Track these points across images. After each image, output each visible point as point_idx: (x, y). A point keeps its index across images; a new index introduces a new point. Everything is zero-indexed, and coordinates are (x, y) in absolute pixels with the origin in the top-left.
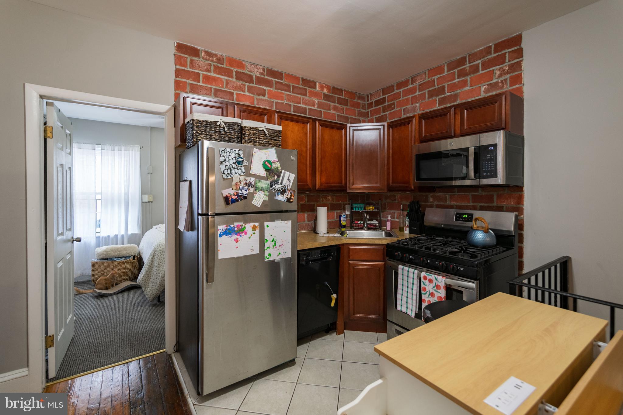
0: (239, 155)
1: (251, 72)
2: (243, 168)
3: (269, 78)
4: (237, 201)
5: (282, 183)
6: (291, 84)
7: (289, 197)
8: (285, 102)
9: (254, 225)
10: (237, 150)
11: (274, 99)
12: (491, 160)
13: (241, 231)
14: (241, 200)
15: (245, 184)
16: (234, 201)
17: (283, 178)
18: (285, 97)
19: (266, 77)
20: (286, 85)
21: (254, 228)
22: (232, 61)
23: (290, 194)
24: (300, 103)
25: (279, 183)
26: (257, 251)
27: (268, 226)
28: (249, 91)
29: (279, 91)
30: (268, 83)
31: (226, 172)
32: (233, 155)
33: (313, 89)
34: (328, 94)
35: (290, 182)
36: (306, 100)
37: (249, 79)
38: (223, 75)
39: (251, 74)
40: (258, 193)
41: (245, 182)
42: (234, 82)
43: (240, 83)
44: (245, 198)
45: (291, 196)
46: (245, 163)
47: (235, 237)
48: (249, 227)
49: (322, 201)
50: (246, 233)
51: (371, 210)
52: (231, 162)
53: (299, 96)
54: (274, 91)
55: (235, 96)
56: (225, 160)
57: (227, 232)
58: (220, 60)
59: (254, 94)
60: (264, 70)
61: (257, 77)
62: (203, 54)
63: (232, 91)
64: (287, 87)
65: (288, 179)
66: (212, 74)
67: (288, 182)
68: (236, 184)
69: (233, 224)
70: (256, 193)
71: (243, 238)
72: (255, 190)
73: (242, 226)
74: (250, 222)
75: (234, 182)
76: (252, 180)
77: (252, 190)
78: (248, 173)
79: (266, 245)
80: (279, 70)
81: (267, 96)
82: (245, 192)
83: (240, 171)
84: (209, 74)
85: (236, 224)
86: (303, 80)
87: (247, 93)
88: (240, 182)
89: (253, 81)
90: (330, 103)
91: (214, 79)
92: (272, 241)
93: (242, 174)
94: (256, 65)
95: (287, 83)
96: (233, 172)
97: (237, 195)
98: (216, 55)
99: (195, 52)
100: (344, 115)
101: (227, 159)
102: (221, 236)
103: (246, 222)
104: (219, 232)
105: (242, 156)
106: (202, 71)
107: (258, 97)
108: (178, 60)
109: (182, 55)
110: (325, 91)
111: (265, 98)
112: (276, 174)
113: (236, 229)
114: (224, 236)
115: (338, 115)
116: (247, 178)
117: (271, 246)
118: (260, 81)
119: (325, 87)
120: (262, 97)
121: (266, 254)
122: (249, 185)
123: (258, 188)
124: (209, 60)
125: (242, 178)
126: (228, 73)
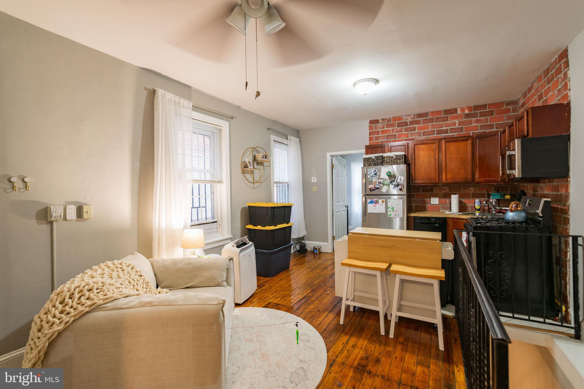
0: (375, 171)
1: (407, 120)
2: (377, 176)
3: (418, 119)
4: (375, 190)
5: (397, 181)
6: (435, 117)
7: (401, 188)
8: (430, 130)
9: (383, 200)
10: (375, 169)
11: (422, 130)
12: (514, 163)
13: (377, 202)
14: (377, 189)
15: (379, 183)
16: (374, 190)
17: (397, 179)
18: (430, 127)
19: (416, 119)
20: (431, 119)
21: (383, 202)
22: (395, 119)
23: (401, 187)
24: (443, 127)
25: (395, 181)
26: (384, 212)
27: (389, 201)
28: (405, 131)
29: (425, 124)
30: (418, 122)
31: (370, 178)
32: (373, 171)
33: (453, 114)
34: (469, 113)
35: (401, 181)
36: (447, 124)
37: (406, 124)
38: (391, 127)
39: (407, 121)
40: (384, 186)
41: (378, 182)
42: (396, 129)
43: (400, 128)
44: (378, 188)
45: (402, 187)
46: (378, 174)
47: (374, 204)
48: (380, 201)
49: (464, 191)
50: (379, 203)
51: (508, 198)
52: (372, 174)
53: (441, 123)
54: (421, 126)
55: (397, 136)
56: (370, 174)
57: (370, 202)
58: (389, 120)
59: (408, 131)
60: (414, 116)
61: (410, 122)
62: (381, 121)
63: (396, 134)
64: (432, 120)
65: (400, 179)
66: (385, 129)
67: (400, 181)
68: (375, 183)
69: (373, 199)
70: (383, 187)
71: (378, 205)
72: (383, 185)
73: (377, 200)
74: (381, 199)
75: (373, 182)
76: (382, 181)
77: (381, 185)
78: (379, 178)
79: (389, 210)
80: (426, 112)
81: (416, 130)
82: (378, 186)
83: (376, 178)
84: (384, 129)
85: (374, 199)
86: (445, 111)
87: (404, 132)
88: (376, 182)
89: (408, 124)
90: (471, 119)
91: (386, 131)
92: (392, 208)
93: (377, 178)
94: (409, 115)
95: (432, 118)
96: (373, 178)
97: (375, 187)
98: (387, 119)
99: (377, 121)
100: (489, 123)
101: (371, 173)
102: (368, 204)
103: (379, 199)
104: (368, 202)
105: (377, 171)
106: (380, 129)
107: (411, 132)
108: (371, 128)
109: (371, 125)
110: (467, 112)
111: (415, 132)
112: (393, 178)
113: (375, 201)
114: (370, 204)
115: (481, 126)
116: (379, 180)
117: (391, 211)
118: (412, 123)
119: (466, 109)
120: (413, 132)
121: (389, 213)
122: (380, 183)
123: (384, 184)
124: (383, 123)
125: (377, 180)
126: (393, 125)
